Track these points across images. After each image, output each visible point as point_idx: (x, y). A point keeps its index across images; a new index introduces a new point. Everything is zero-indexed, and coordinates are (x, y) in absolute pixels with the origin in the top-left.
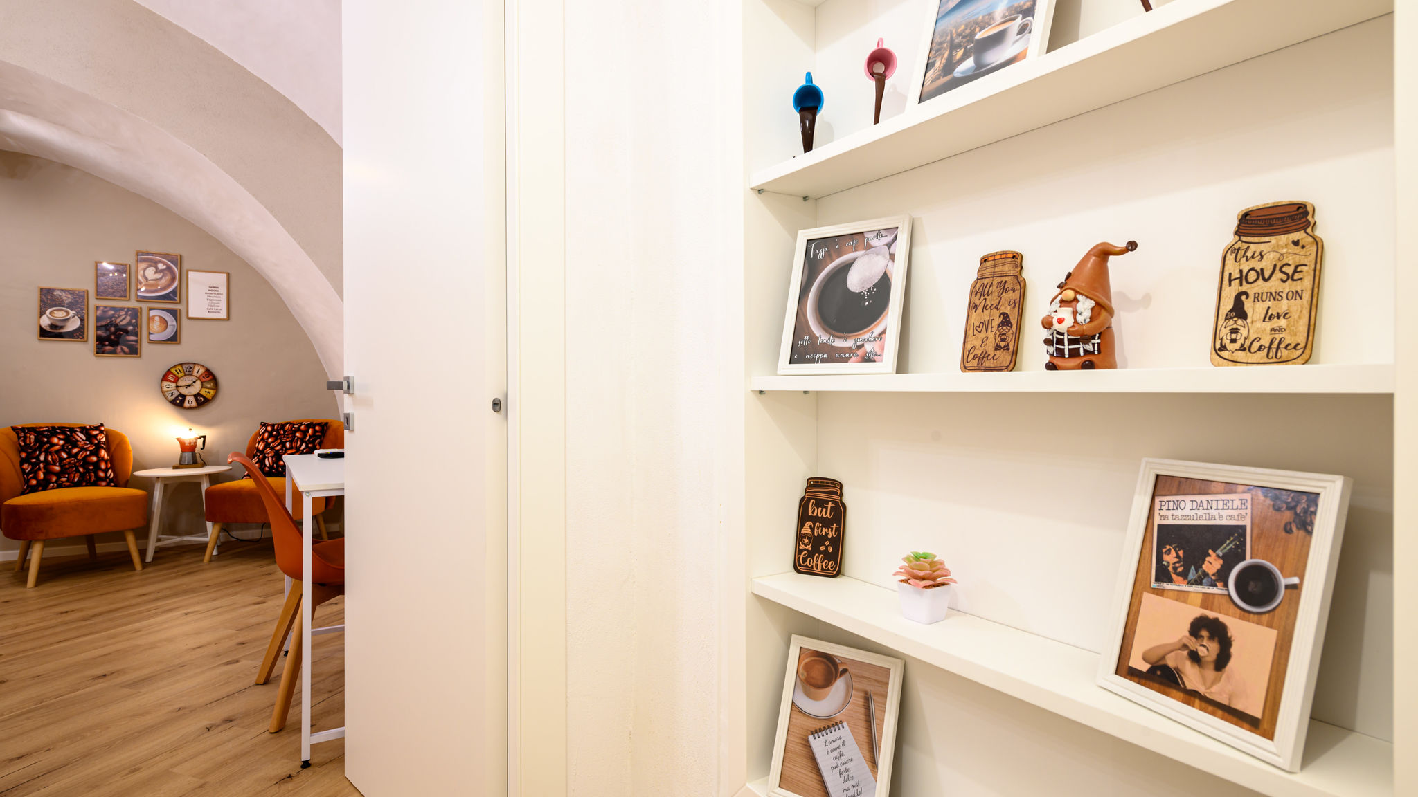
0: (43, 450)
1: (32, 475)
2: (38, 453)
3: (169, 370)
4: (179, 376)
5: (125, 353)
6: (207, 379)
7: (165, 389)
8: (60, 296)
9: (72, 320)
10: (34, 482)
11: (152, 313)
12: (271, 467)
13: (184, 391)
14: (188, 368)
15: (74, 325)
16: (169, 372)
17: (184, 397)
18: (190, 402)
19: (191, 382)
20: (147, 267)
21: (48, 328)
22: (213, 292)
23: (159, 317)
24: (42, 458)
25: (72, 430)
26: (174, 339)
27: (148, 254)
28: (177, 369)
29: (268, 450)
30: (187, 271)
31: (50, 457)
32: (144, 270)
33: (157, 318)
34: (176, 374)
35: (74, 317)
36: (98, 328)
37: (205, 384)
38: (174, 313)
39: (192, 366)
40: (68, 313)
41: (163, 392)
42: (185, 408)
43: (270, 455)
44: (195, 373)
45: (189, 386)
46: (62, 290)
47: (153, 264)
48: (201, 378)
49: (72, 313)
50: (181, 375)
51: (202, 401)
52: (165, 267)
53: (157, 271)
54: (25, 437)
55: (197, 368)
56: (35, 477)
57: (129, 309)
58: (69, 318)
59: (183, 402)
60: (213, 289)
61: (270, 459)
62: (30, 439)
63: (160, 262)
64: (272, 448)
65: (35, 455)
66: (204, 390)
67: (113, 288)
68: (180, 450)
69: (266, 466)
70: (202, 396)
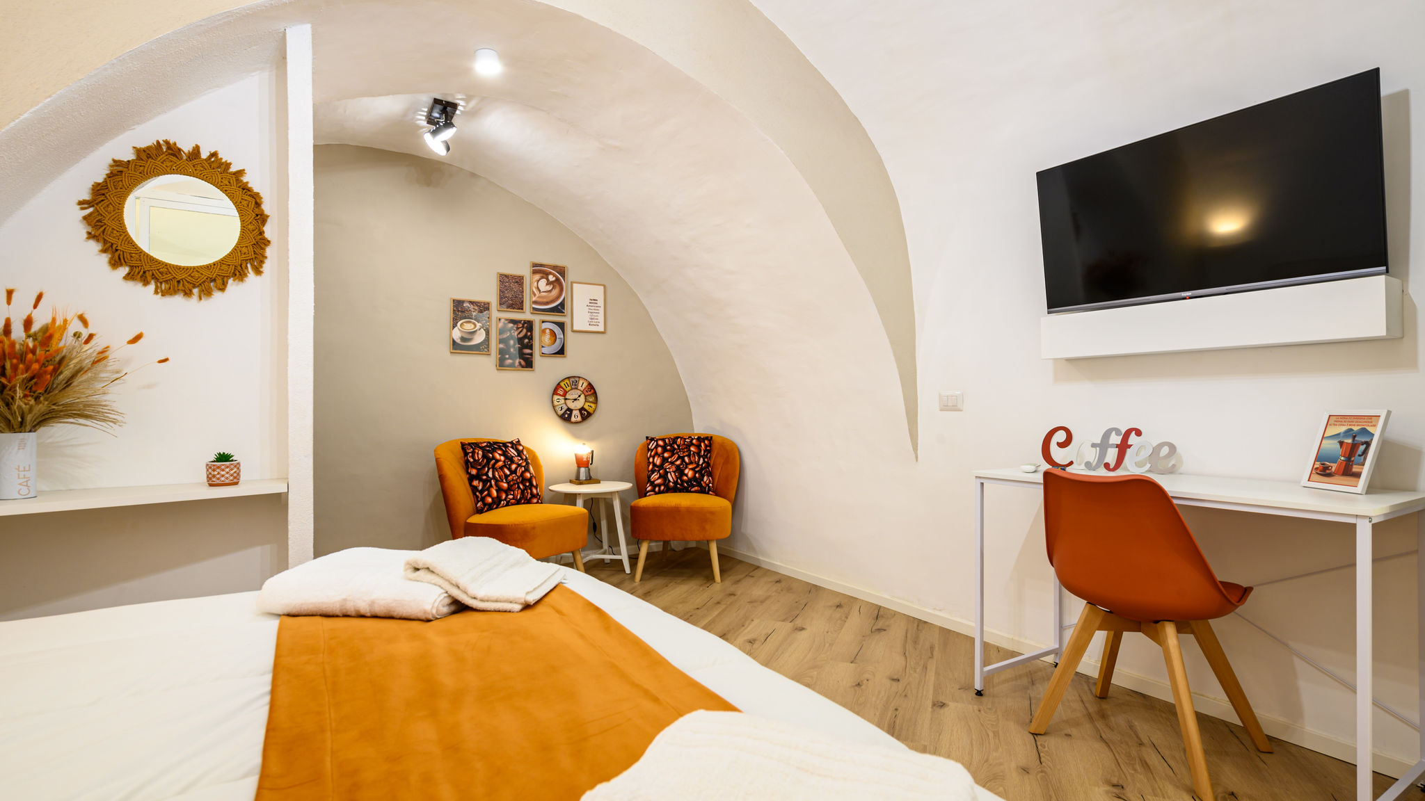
0: (490, 466)
1: (486, 493)
2: (487, 469)
3: (559, 384)
4: (567, 390)
5: (523, 367)
6: (589, 393)
7: (556, 403)
8: (469, 308)
9: (478, 332)
10: (489, 500)
11: (545, 326)
12: (676, 483)
13: (571, 405)
14: (573, 380)
15: (479, 338)
16: (558, 386)
17: (570, 410)
18: (576, 416)
19: (576, 396)
20: (540, 279)
21: (459, 340)
22: (592, 305)
23: (550, 330)
24: (490, 474)
25: (505, 445)
26: (561, 352)
27: (541, 265)
28: (565, 383)
29: (667, 465)
30: (572, 283)
31: (497, 473)
32: (538, 281)
33: (548, 331)
34: (565, 388)
35: (480, 329)
36: (501, 341)
37: (587, 397)
38: (561, 325)
39: (577, 379)
40: (475, 325)
41: (554, 407)
42: (572, 423)
43: (671, 470)
44: (579, 388)
45: (575, 400)
46: (471, 302)
47: (544, 276)
48: (585, 392)
49: (479, 325)
50: (569, 388)
51: (586, 415)
52: (554, 279)
53: (549, 283)
54: (473, 453)
55: (581, 382)
56: (489, 495)
57: (525, 322)
58: (476, 331)
59: (570, 416)
60: (593, 301)
61: (673, 474)
62: (478, 454)
63: (551, 273)
64: (672, 463)
65: (485, 472)
66: (587, 404)
67: (512, 300)
68: (576, 465)
69: (669, 481)
70: (585, 410)
